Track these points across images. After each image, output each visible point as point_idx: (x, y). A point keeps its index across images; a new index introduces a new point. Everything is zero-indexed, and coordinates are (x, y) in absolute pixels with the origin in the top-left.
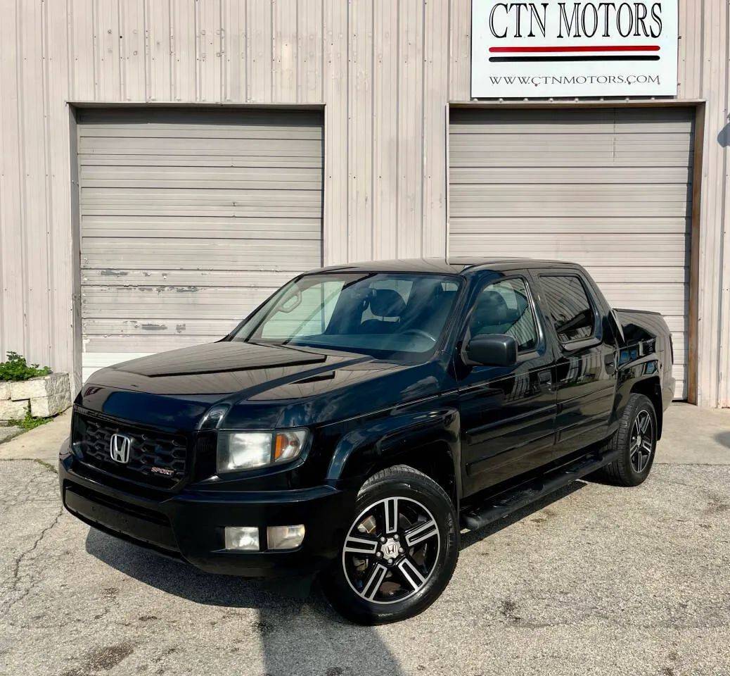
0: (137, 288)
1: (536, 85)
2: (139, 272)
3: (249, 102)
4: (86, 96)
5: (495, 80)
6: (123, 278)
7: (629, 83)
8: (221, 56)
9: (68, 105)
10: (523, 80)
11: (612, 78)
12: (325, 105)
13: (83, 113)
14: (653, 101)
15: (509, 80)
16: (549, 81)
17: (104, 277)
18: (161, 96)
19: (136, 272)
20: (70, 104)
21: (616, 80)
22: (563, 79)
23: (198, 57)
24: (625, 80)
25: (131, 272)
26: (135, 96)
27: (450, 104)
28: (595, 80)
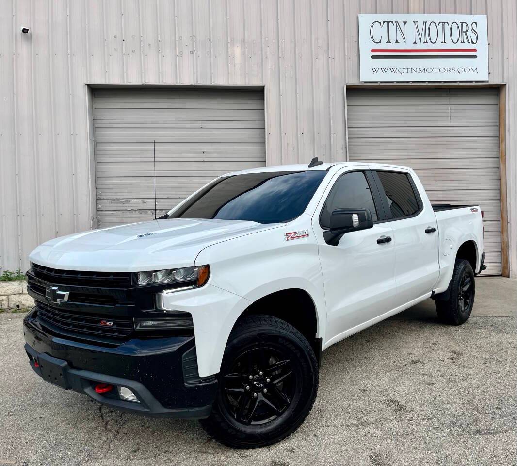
0: (137, 212)
1: (401, 74)
2: (138, 200)
3: (213, 84)
4: (99, 80)
5: (375, 71)
6: (126, 205)
7: (459, 73)
8: (193, 53)
9: (87, 86)
10: (393, 71)
11: (448, 69)
12: (264, 87)
13: (96, 91)
14: (474, 84)
15: (384, 71)
16: (410, 71)
17: (113, 205)
18: (152, 80)
19: (136, 200)
20: (88, 85)
21: (451, 70)
22: (418, 69)
23: (177, 54)
24: (457, 71)
25: (133, 200)
26: (134, 80)
27: (347, 86)
28: (438, 70)
